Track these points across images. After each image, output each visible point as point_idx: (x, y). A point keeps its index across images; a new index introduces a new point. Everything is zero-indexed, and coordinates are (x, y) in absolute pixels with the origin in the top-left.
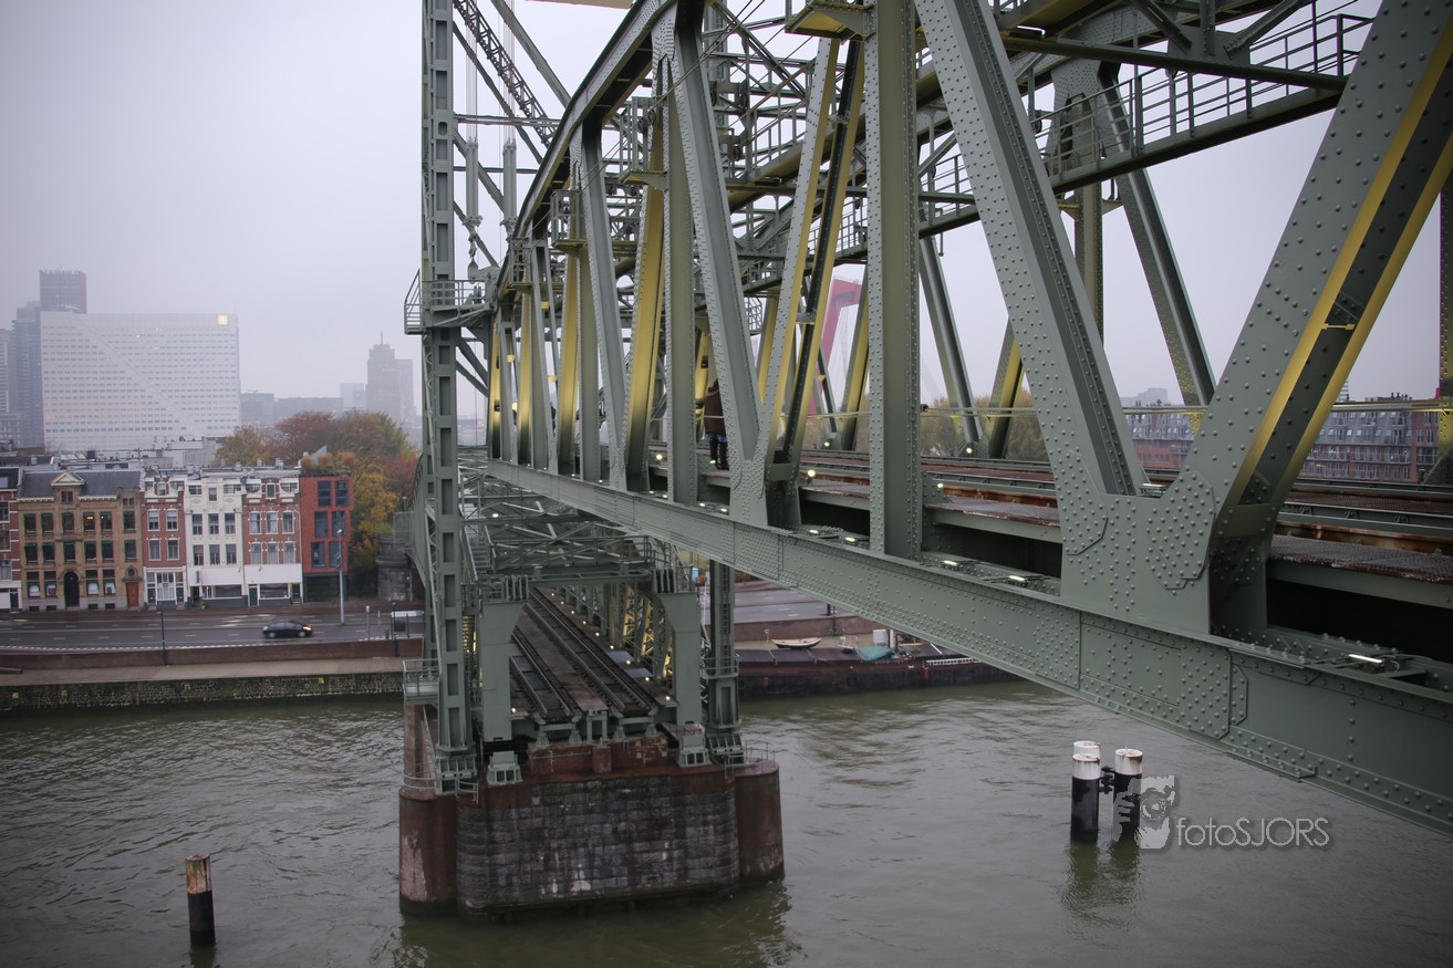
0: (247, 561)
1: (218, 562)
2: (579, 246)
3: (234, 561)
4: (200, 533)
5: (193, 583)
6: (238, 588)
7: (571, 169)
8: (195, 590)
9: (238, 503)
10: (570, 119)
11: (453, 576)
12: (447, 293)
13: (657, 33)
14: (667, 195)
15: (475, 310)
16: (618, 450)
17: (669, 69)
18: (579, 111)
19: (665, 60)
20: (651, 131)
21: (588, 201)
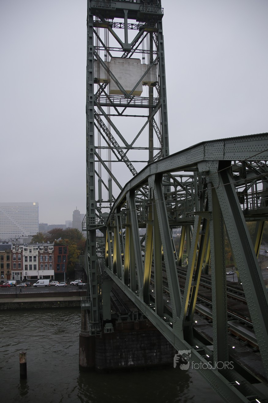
0: (39, 269)
1: (32, 269)
2: (129, 225)
3: (36, 269)
4: (27, 261)
5: (25, 275)
6: (37, 277)
8: (25, 277)
9: (37, 253)
10: (126, 188)
11: (95, 273)
12: (94, 220)
13: (149, 179)
14: (153, 227)
15: (101, 226)
16: (141, 289)
17: (153, 192)
18: (129, 188)
19: (152, 188)
20: (148, 208)
21: (131, 213)
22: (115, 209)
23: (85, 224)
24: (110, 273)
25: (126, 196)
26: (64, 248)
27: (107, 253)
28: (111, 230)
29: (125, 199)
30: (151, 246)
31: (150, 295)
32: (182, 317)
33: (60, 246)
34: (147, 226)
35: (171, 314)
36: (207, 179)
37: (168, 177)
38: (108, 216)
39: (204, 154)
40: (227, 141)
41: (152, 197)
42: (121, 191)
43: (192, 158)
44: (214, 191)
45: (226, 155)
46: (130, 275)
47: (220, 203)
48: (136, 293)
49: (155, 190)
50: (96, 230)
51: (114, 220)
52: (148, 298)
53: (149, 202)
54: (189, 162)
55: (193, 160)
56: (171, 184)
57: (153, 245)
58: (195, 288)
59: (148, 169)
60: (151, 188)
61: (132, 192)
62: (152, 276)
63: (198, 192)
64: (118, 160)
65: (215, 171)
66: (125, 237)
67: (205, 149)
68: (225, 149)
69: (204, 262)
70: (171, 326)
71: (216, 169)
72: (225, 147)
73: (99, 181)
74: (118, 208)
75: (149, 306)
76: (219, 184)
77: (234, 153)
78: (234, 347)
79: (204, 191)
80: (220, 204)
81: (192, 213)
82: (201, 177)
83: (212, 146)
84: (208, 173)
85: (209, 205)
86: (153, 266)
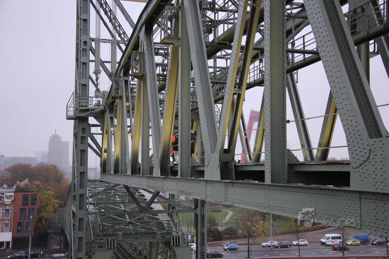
2: (143, 76)
7: (140, 44)
10: (140, 21)
11: (82, 237)
15: (97, 110)
18: (144, 19)
21: (147, 57)
23: (72, 109)
26: (32, 195)
27: (105, 152)
28: (112, 113)
33: (26, 193)
50: (89, 118)
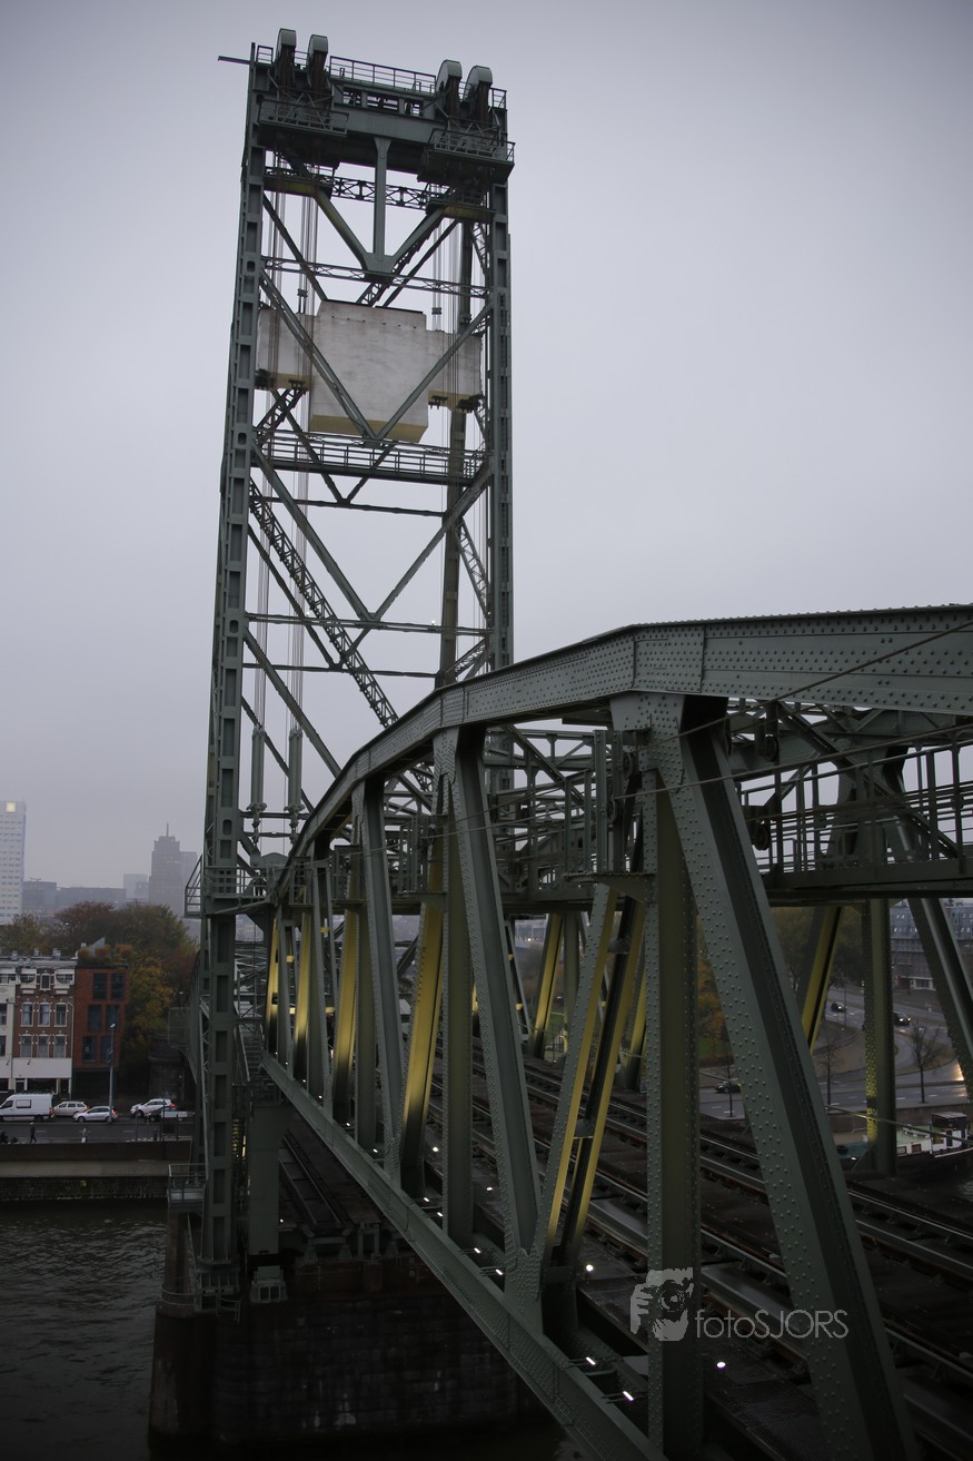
0: (16, 1055)
2: (359, 905)
3: (3, 1053)
6: (5, 1081)
9: (11, 993)
10: (353, 769)
11: (225, 1076)
12: (229, 880)
13: (438, 744)
14: (446, 916)
15: (255, 900)
16: (392, 1139)
17: (450, 791)
18: (362, 770)
19: (445, 777)
20: (431, 847)
21: (368, 860)
22: (309, 843)
23: (198, 892)
24: (282, 1076)
25: (350, 797)
26: (114, 975)
27: (274, 1002)
28: (290, 919)
29: (345, 807)
30: (434, 982)
31: (426, 1163)
32: (539, 1249)
33: (100, 971)
34: (423, 912)
35: (498, 1238)
36: (640, 758)
37: (504, 737)
38: (282, 866)
39: (634, 667)
40: (714, 630)
41: (445, 810)
42: (334, 779)
43: (592, 680)
44: (663, 801)
45: (712, 677)
46: (356, 1087)
47: (685, 846)
48: (373, 1155)
49: (456, 784)
50: (237, 916)
51: (303, 882)
52: (417, 1175)
53: (433, 826)
54: (579, 691)
55: (594, 687)
56: (514, 764)
57: (443, 986)
58: (587, 1144)
59: (435, 707)
60: (442, 777)
61: (375, 785)
62: (436, 1094)
63: (610, 802)
64: (327, 666)
65: (670, 731)
66: (340, 944)
67: (639, 650)
68: (707, 657)
69: (626, 1044)
70: (500, 1282)
71: (675, 724)
72: (709, 650)
73: (257, 738)
74: (322, 839)
75: (422, 1204)
76: (683, 778)
77: (735, 674)
78: (721, 1365)
79: (631, 802)
80: (684, 849)
81: (584, 876)
82: (620, 748)
83: (663, 643)
84: (644, 736)
85: (645, 848)
86: (439, 1054)
